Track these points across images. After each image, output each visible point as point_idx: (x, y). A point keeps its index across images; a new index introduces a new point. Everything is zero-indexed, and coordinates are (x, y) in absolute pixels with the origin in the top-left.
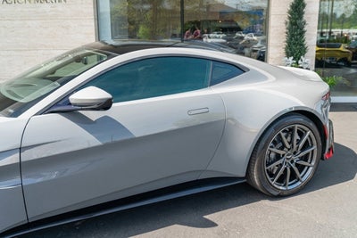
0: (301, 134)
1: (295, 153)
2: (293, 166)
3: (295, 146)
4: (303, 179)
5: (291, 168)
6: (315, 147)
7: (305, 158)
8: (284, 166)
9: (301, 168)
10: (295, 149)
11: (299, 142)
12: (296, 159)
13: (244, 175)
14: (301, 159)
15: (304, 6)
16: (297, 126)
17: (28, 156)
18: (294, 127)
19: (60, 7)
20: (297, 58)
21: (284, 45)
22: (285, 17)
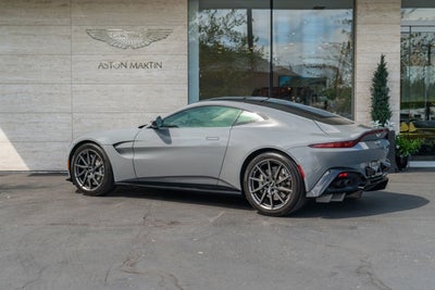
15: (387, 74)
19: (155, 72)
20: (383, 121)
21: (370, 109)
22: (370, 84)
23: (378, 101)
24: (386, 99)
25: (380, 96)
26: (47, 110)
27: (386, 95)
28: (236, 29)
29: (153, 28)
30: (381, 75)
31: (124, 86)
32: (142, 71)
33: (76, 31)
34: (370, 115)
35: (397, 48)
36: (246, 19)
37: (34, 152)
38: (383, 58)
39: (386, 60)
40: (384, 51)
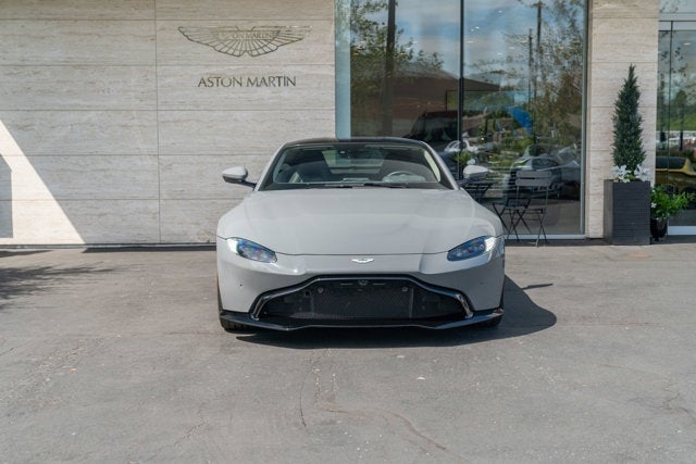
15: (638, 95)
19: (286, 92)
20: (632, 167)
21: (612, 149)
22: (612, 110)
23: (624, 136)
24: (637, 133)
25: (629, 129)
26: (120, 151)
27: (636, 127)
29: (281, 23)
30: (629, 97)
31: (237, 115)
32: (264, 92)
33: (163, 29)
34: (611, 157)
35: (653, 55)
37: (100, 215)
38: (632, 70)
39: (637, 73)
40: (633, 60)
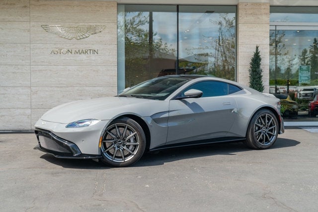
0: (269, 119)
1: (267, 128)
2: (266, 134)
3: (267, 124)
4: (271, 141)
5: (266, 135)
6: (275, 126)
7: (271, 130)
8: (262, 134)
9: (270, 135)
10: (266, 126)
11: (268, 123)
12: (267, 130)
13: (245, 136)
14: (269, 131)
15: (260, 60)
16: (267, 114)
17: (171, 114)
18: (265, 115)
19: (93, 57)
22: (249, 67)
23: (254, 79)
24: (260, 77)
25: (256, 75)
26: (12, 85)
27: (260, 74)
28: (141, 27)
29: (91, 24)
30: (256, 60)
31: (70, 68)
32: (83, 56)
33: (33, 26)
35: (267, 41)
36: (148, 20)
37: (2, 116)
38: (257, 48)
39: (260, 49)
40: (258, 43)
